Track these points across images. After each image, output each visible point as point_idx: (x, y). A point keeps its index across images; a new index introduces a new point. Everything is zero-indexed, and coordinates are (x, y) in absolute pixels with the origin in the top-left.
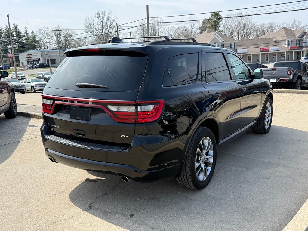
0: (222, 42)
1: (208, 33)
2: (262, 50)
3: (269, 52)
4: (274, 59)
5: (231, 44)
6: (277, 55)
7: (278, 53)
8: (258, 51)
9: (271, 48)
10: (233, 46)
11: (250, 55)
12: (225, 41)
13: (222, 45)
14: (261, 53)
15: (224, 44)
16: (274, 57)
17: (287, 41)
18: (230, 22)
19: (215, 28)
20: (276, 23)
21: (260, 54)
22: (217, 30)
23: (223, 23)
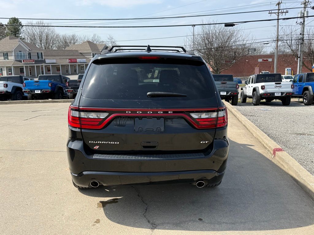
0: (28, 50)
1: (10, 39)
2: (70, 61)
3: (77, 64)
4: (82, 71)
5: (38, 53)
6: (85, 67)
7: (85, 64)
8: (66, 62)
9: (78, 60)
10: (40, 56)
11: (59, 65)
12: (31, 50)
13: (28, 53)
14: (70, 64)
15: (30, 53)
16: (81, 69)
17: (92, 54)
18: (31, 30)
19: (16, 35)
20: (77, 36)
21: (68, 65)
22: (18, 37)
23: (23, 31)
